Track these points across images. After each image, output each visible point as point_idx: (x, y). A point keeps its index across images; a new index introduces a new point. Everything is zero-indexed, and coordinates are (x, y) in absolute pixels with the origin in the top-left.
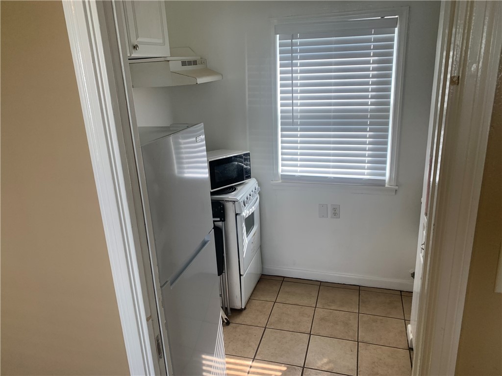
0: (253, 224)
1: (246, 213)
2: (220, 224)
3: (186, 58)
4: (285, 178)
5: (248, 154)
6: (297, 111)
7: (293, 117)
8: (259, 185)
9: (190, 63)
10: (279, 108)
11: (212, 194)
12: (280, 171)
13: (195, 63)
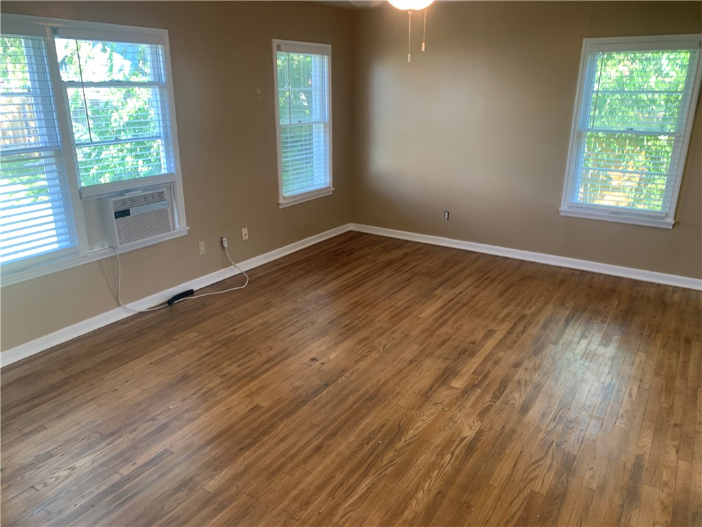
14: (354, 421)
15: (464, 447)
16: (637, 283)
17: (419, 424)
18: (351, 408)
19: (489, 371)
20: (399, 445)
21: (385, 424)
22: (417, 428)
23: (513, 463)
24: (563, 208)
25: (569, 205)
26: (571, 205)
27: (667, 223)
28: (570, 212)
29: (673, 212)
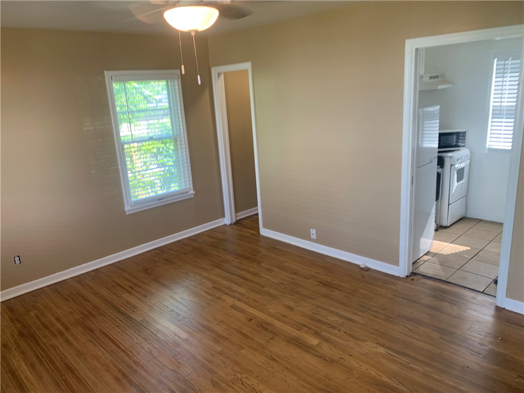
0: (462, 179)
1: (458, 166)
2: (440, 170)
3: (433, 75)
4: (491, 150)
5: (465, 133)
6: (504, 106)
7: (500, 110)
8: (471, 153)
9: (434, 77)
10: (492, 104)
11: (439, 152)
12: (487, 146)
13: (437, 77)
19: (296, 322)
20: (403, 388)
22: (377, 374)
24: (127, 208)
25: (131, 204)
26: (132, 204)
27: (191, 194)
28: (133, 210)
29: (192, 186)
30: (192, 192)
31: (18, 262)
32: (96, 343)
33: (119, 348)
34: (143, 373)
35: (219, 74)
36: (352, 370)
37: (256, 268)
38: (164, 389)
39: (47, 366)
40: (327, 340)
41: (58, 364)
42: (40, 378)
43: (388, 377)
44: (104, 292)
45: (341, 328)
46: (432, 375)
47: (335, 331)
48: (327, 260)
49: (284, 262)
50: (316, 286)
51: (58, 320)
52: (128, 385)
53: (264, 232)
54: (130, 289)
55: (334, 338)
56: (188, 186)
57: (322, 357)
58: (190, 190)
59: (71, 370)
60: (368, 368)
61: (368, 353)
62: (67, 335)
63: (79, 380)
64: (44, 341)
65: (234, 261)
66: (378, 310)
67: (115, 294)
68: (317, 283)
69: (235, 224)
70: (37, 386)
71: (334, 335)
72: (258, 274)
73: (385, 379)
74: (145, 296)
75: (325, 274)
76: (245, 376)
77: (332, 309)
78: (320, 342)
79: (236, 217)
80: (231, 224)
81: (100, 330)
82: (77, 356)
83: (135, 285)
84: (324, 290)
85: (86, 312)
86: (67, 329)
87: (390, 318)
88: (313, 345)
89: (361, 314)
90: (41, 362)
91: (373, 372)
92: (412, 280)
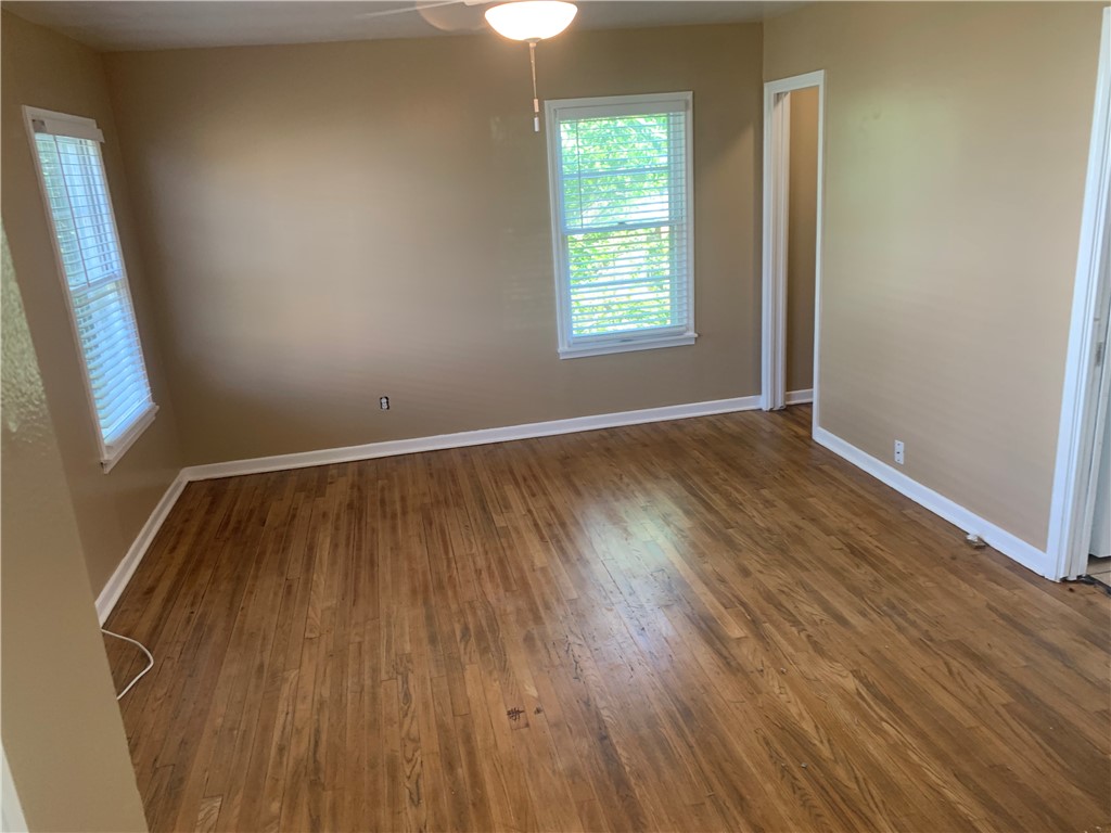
14: (726, 761)
15: (875, 703)
16: (675, 423)
17: (794, 710)
18: (691, 747)
19: (733, 595)
20: (825, 751)
21: (764, 738)
22: (801, 715)
23: (940, 688)
24: (562, 348)
25: (569, 342)
26: (572, 341)
27: (689, 338)
28: (571, 353)
29: (692, 322)
30: (692, 334)
31: (385, 406)
32: (424, 541)
33: (447, 553)
34: (450, 593)
35: (778, 97)
36: (760, 692)
37: (745, 495)
38: (459, 621)
39: (350, 552)
40: (761, 637)
41: (363, 554)
42: (333, 563)
43: (816, 726)
44: (484, 477)
45: (808, 627)
46: (910, 753)
47: (793, 629)
48: (908, 512)
49: (812, 496)
50: (833, 549)
51: (403, 499)
52: (420, 602)
53: (821, 436)
54: (520, 480)
55: (778, 637)
56: (685, 322)
57: (725, 658)
58: (688, 330)
59: (372, 563)
60: (793, 700)
61: (817, 680)
62: (399, 522)
63: (372, 578)
64: (369, 520)
65: (718, 474)
66: (918, 621)
67: (496, 483)
68: (840, 546)
69: (779, 411)
70: (325, 569)
71: (784, 634)
72: (741, 504)
73: (808, 726)
74: (534, 495)
75: (874, 533)
76: (579, 642)
77: (824, 594)
78: (746, 637)
79: (787, 398)
80: (771, 410)
81: (441, 525)
82: (392, 549)
83: (534, 476)
84: (842, 560)
85: (441, 498)
86: (404, 513)
87: (931, 640)
88: (729, 637)
89: (875, 616)
90: (347, 545)
91: (795, 710)
92: (1071, 590)
